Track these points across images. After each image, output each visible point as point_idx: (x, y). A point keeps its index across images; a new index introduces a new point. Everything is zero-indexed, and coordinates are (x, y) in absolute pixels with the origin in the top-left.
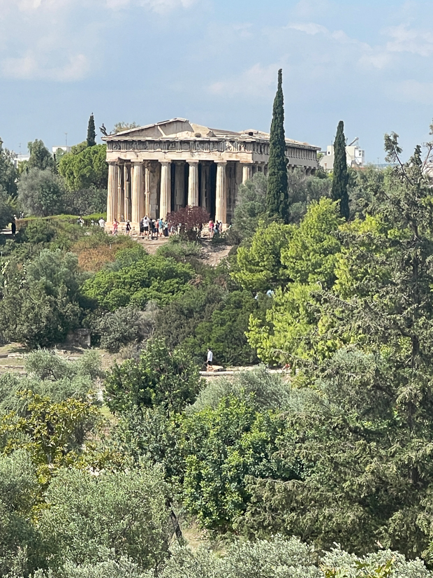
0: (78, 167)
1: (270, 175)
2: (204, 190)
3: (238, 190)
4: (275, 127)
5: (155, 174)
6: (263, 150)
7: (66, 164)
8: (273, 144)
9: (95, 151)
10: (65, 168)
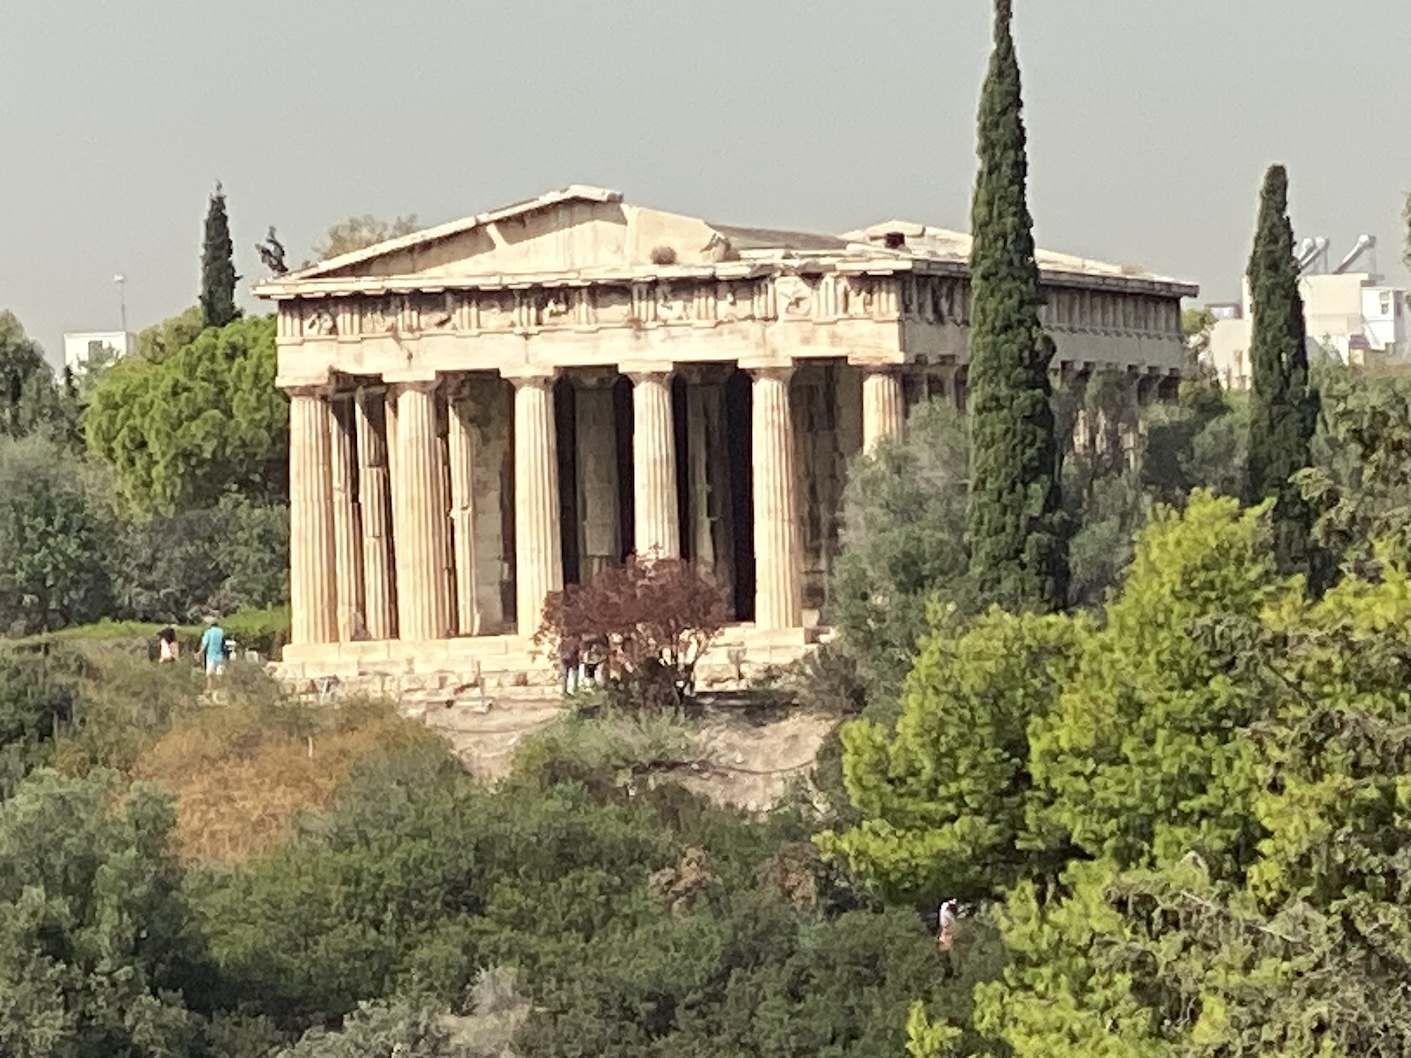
0: (166, 414)
1: (979, 411)
2: (701, 489)
3: (846, 480)
4: (990, 204)
5: (491, 431)
6: (944, 306)
7: (117, 407)
8: (985, 278)
9: (234, 347)
10: (112, 420)
